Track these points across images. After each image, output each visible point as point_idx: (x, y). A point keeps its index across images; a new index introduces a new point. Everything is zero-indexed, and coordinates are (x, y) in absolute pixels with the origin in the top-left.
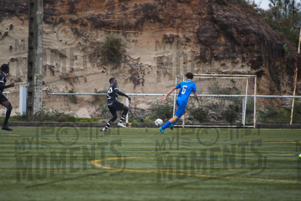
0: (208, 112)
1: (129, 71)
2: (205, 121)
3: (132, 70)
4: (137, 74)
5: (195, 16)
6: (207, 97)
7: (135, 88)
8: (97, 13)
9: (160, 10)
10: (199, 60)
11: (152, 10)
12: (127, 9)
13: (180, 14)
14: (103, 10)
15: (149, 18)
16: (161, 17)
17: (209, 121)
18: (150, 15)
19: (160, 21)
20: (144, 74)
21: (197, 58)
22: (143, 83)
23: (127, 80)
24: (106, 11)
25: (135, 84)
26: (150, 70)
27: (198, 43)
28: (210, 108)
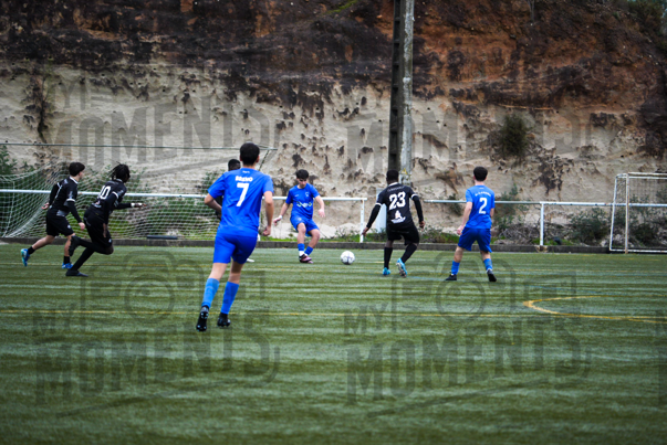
0: (657, 230)
1: (539, 167)
2: (654, 245)
3: (544, 166)
4: (551, 172)
5: (638, 86)
6: (656, 207)
7: (547, 193)
8: (491, 81)
9: (586, 77)
10: (644, 152)
11: (574, 76)
12: (537, 74)
13: (615, 83)
14: (501, 76)
15: (569, 88)
16: (587, 87)
17: (659, 245)
18: (571, 84)
19: (586, 93)
20: (561, 172)
21: (641, 149)
22: (559, 186)
23: (535, 181)
24: (505, 77)
25: (547, 187)
26: (570, 166)
27: (643, 126)
28: (661, 224)
